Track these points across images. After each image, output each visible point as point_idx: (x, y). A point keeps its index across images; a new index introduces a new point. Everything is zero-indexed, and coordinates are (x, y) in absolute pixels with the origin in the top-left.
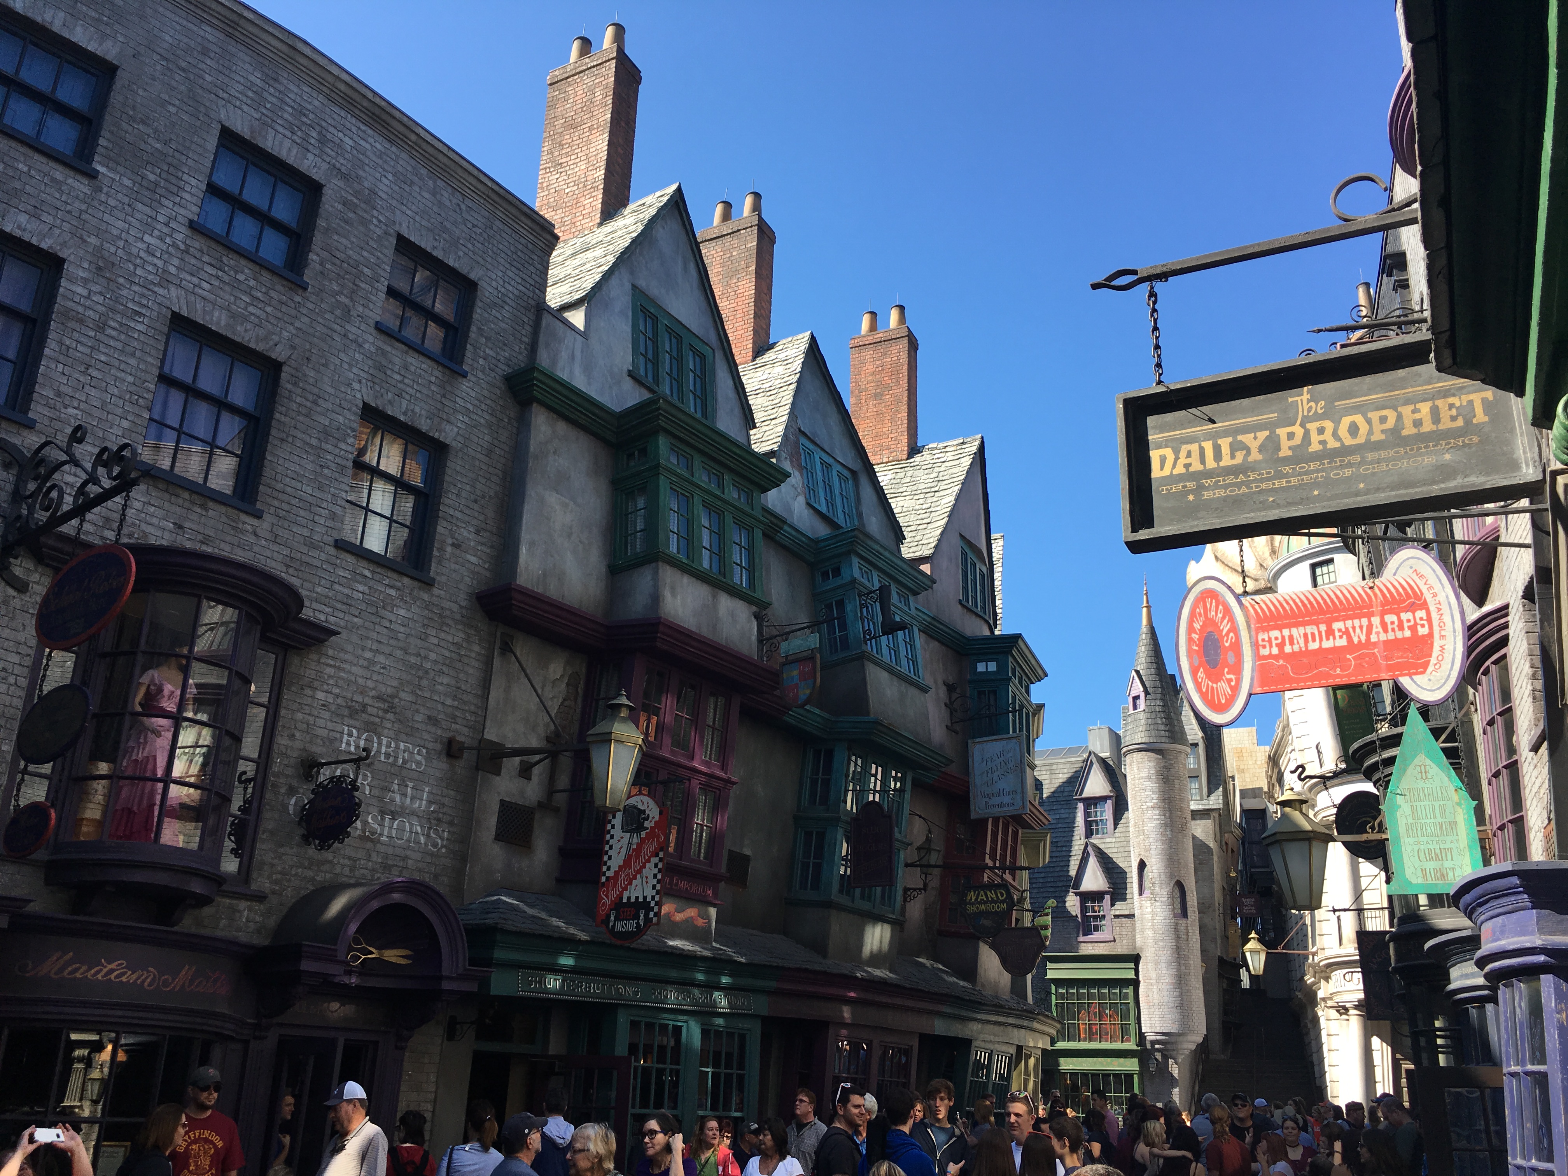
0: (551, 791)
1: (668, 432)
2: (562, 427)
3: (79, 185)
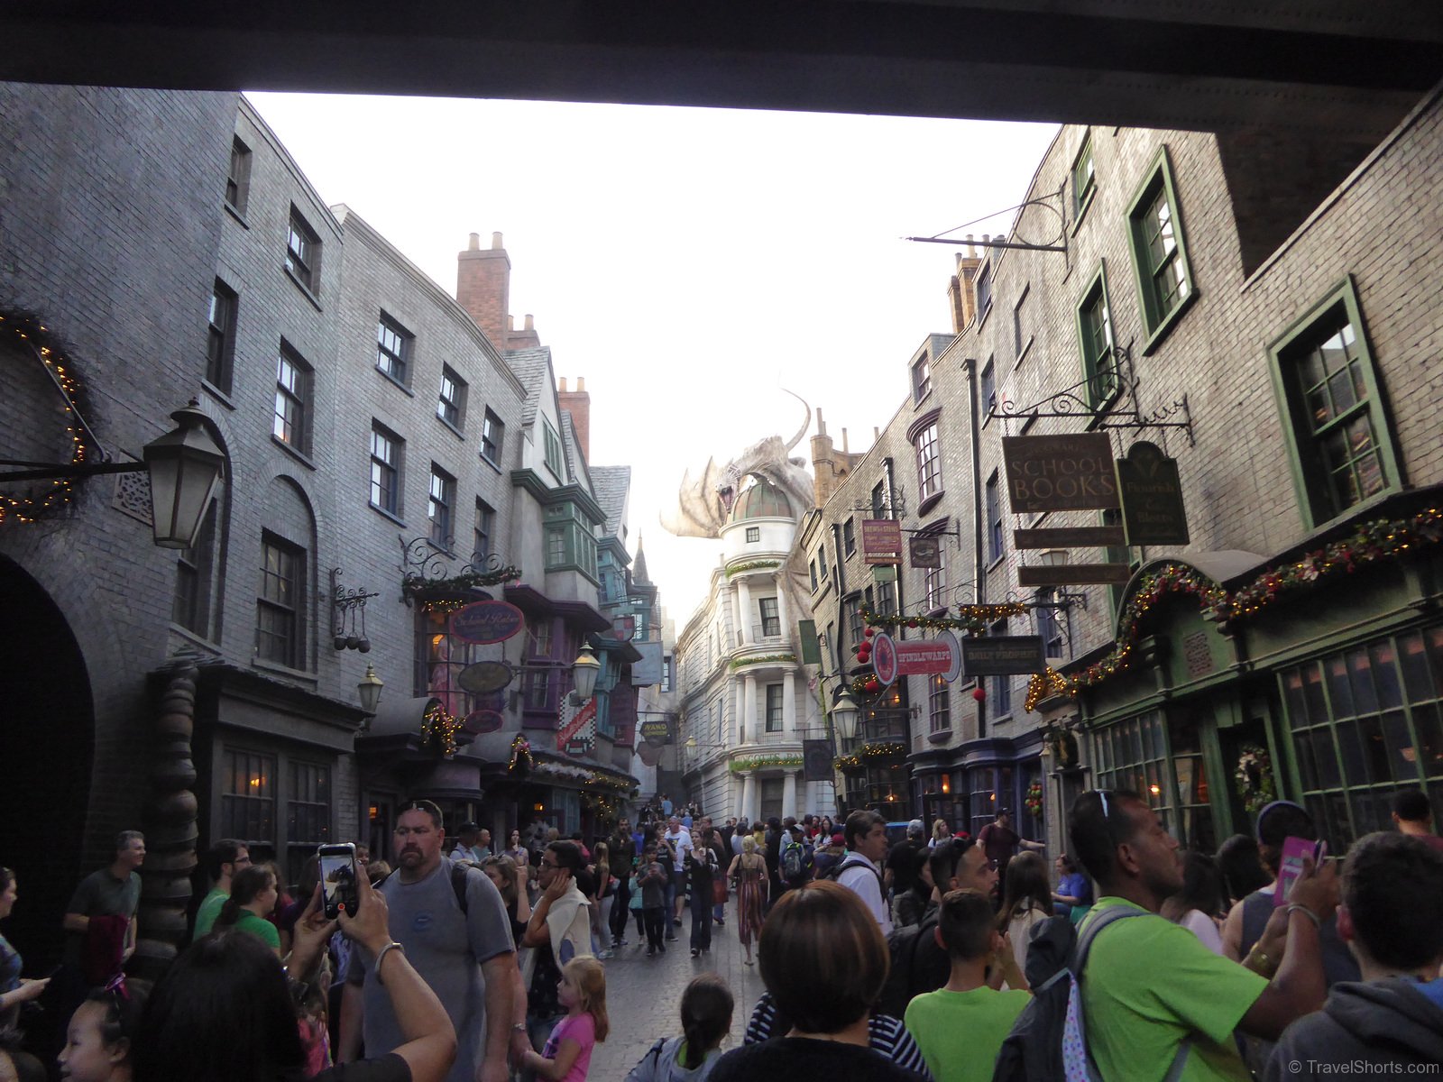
0: (522, 685)
1: (576, 503)
2: (530, 496)
3: (408, 400)
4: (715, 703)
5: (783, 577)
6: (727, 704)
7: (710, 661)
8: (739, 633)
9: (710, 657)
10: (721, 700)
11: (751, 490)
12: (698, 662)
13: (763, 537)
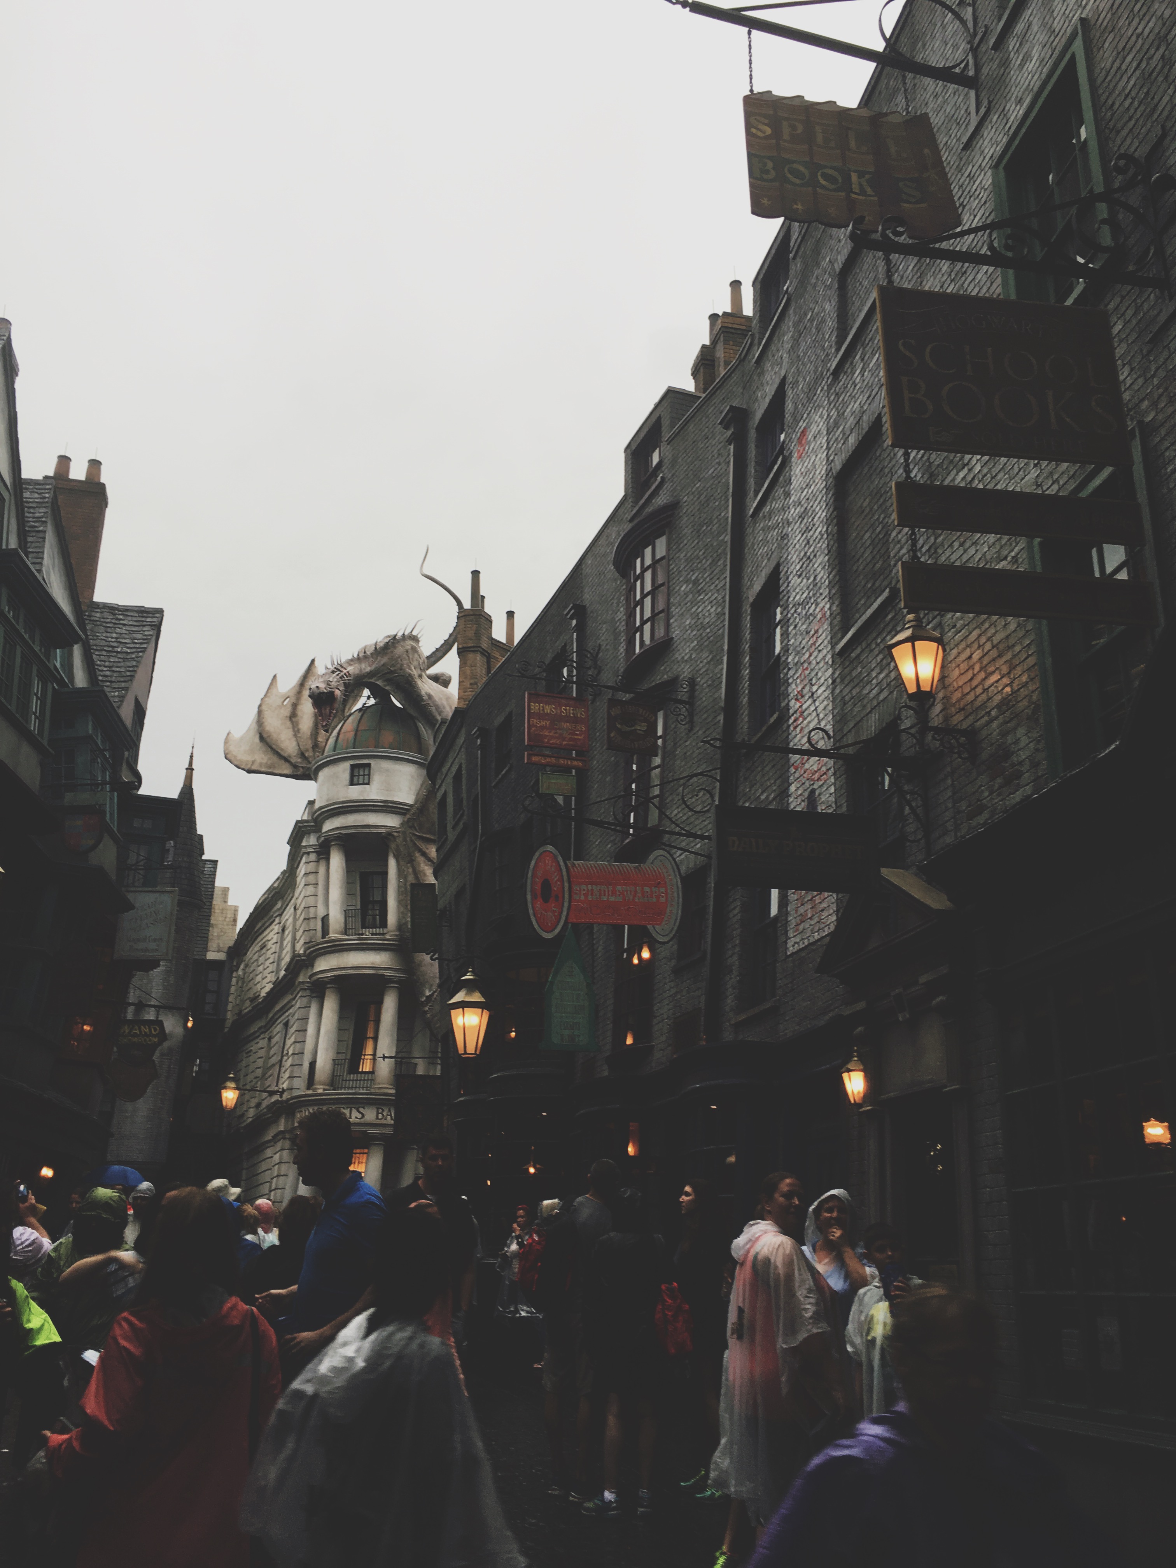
4: (278, 1028)
5: (399, 840)
6: (294, 1028)
7: (278, 965)
8: (325, 920)
9: (280, 959)
10: (286, 1025)
11: (364, 710)
12: (261, 968)
13: (377, 779)
